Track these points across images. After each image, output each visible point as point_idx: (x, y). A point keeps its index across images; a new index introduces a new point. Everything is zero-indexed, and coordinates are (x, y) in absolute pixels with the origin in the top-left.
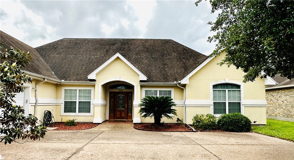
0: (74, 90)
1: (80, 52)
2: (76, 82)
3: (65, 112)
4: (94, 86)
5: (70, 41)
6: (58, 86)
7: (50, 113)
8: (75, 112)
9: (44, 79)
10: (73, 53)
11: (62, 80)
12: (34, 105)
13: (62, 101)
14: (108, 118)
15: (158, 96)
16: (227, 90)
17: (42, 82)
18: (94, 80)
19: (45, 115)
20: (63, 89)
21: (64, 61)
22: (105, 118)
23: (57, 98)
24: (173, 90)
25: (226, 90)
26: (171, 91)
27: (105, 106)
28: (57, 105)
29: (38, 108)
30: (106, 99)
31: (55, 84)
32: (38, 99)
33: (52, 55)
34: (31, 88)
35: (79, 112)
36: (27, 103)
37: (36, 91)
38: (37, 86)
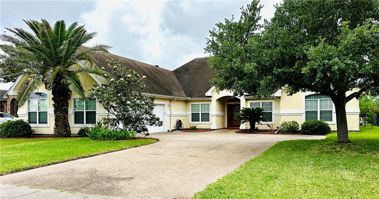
0: (198, 104)
1: (206, 71)
2: (198, 98)
3: (192, 121)
4: (211, 101)
5: (200, 61)
6: (186, 102)
7: (180, 121)
8: (199, 121)
9: (175, 98)
10: (200, 73)
11: (188, 98)
12: (170, 115)
13: (190, 113)
14: (226, 127)
15: (261, 107)
16: (319, 100)
17: (174, 101)
18: (211, 97)
19: (177, 123)
20: (190, 104)
21: (192, 81)
22: (224, 125)
23: (186, 111)
24: (273, 101)
25: (317, 100)
26: (272, 102)
27: (224, 116)
28: (187, 116)
29: (172, 118)
30: (223, 111)
31: (184, 100)
32: (172, 111)
33: (184, 76)
34: (167, 105)
35: (202, 121)
36: (165, 114)
37: (170, 106)
38: (171, 103)
